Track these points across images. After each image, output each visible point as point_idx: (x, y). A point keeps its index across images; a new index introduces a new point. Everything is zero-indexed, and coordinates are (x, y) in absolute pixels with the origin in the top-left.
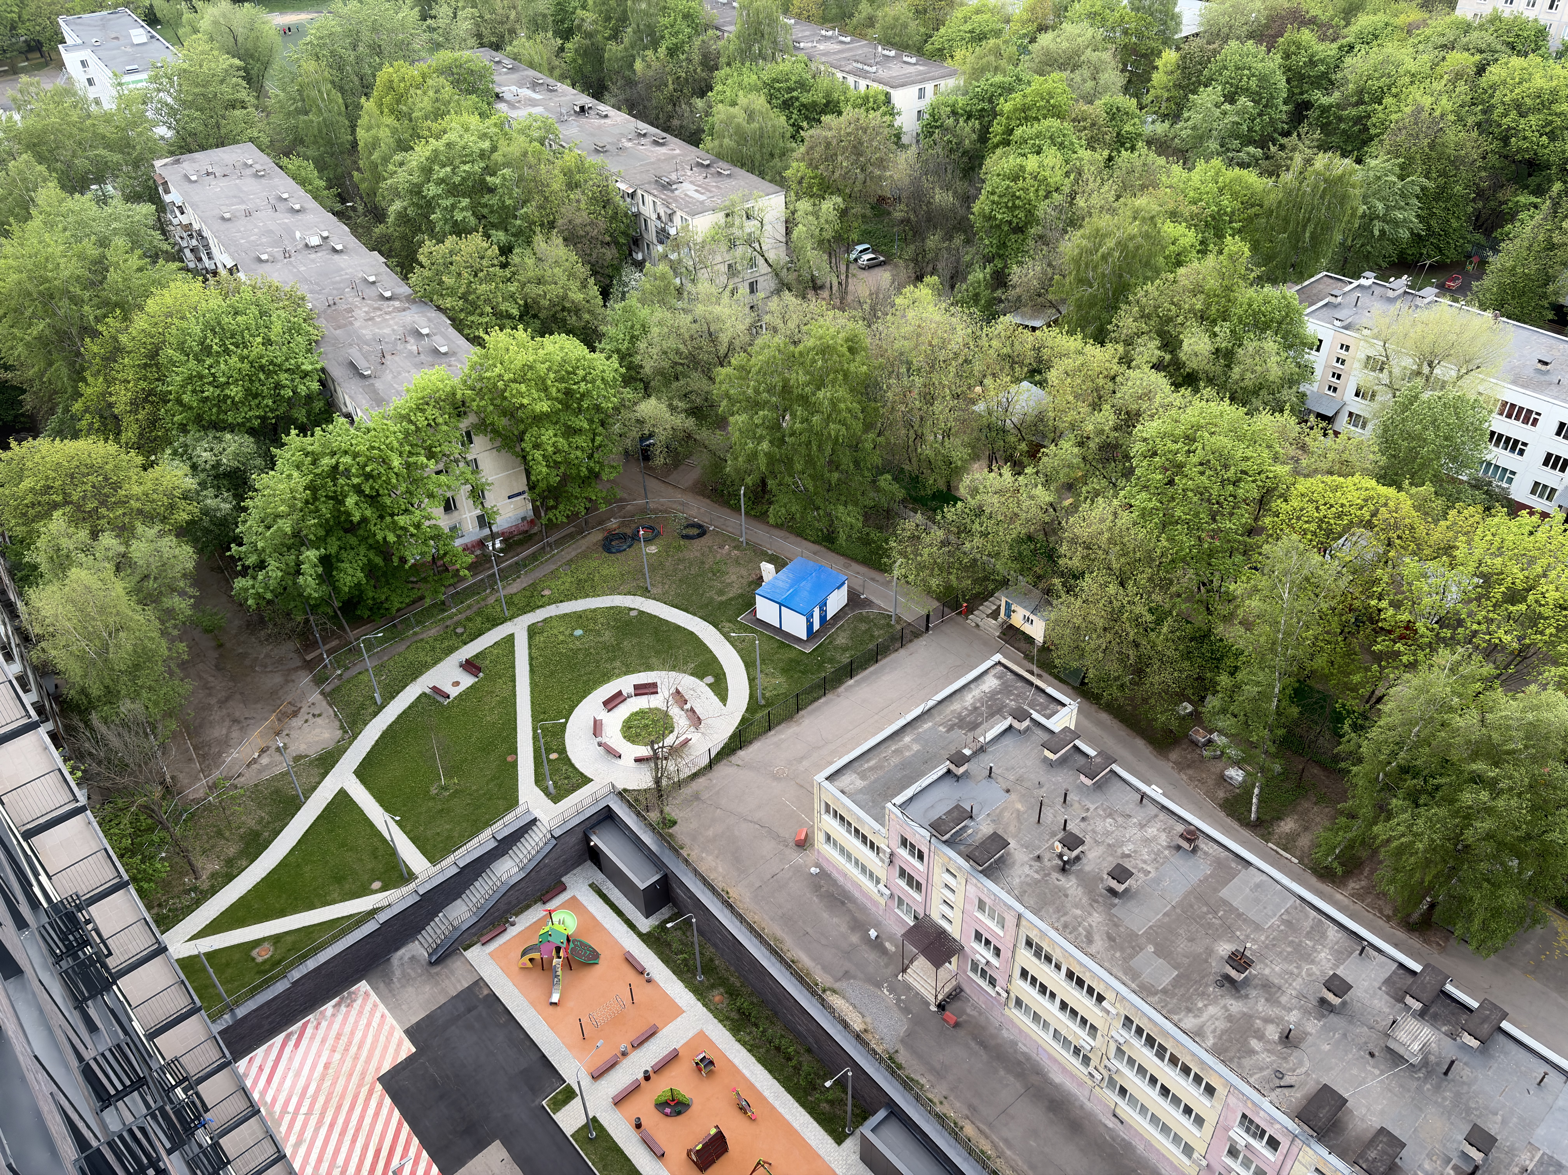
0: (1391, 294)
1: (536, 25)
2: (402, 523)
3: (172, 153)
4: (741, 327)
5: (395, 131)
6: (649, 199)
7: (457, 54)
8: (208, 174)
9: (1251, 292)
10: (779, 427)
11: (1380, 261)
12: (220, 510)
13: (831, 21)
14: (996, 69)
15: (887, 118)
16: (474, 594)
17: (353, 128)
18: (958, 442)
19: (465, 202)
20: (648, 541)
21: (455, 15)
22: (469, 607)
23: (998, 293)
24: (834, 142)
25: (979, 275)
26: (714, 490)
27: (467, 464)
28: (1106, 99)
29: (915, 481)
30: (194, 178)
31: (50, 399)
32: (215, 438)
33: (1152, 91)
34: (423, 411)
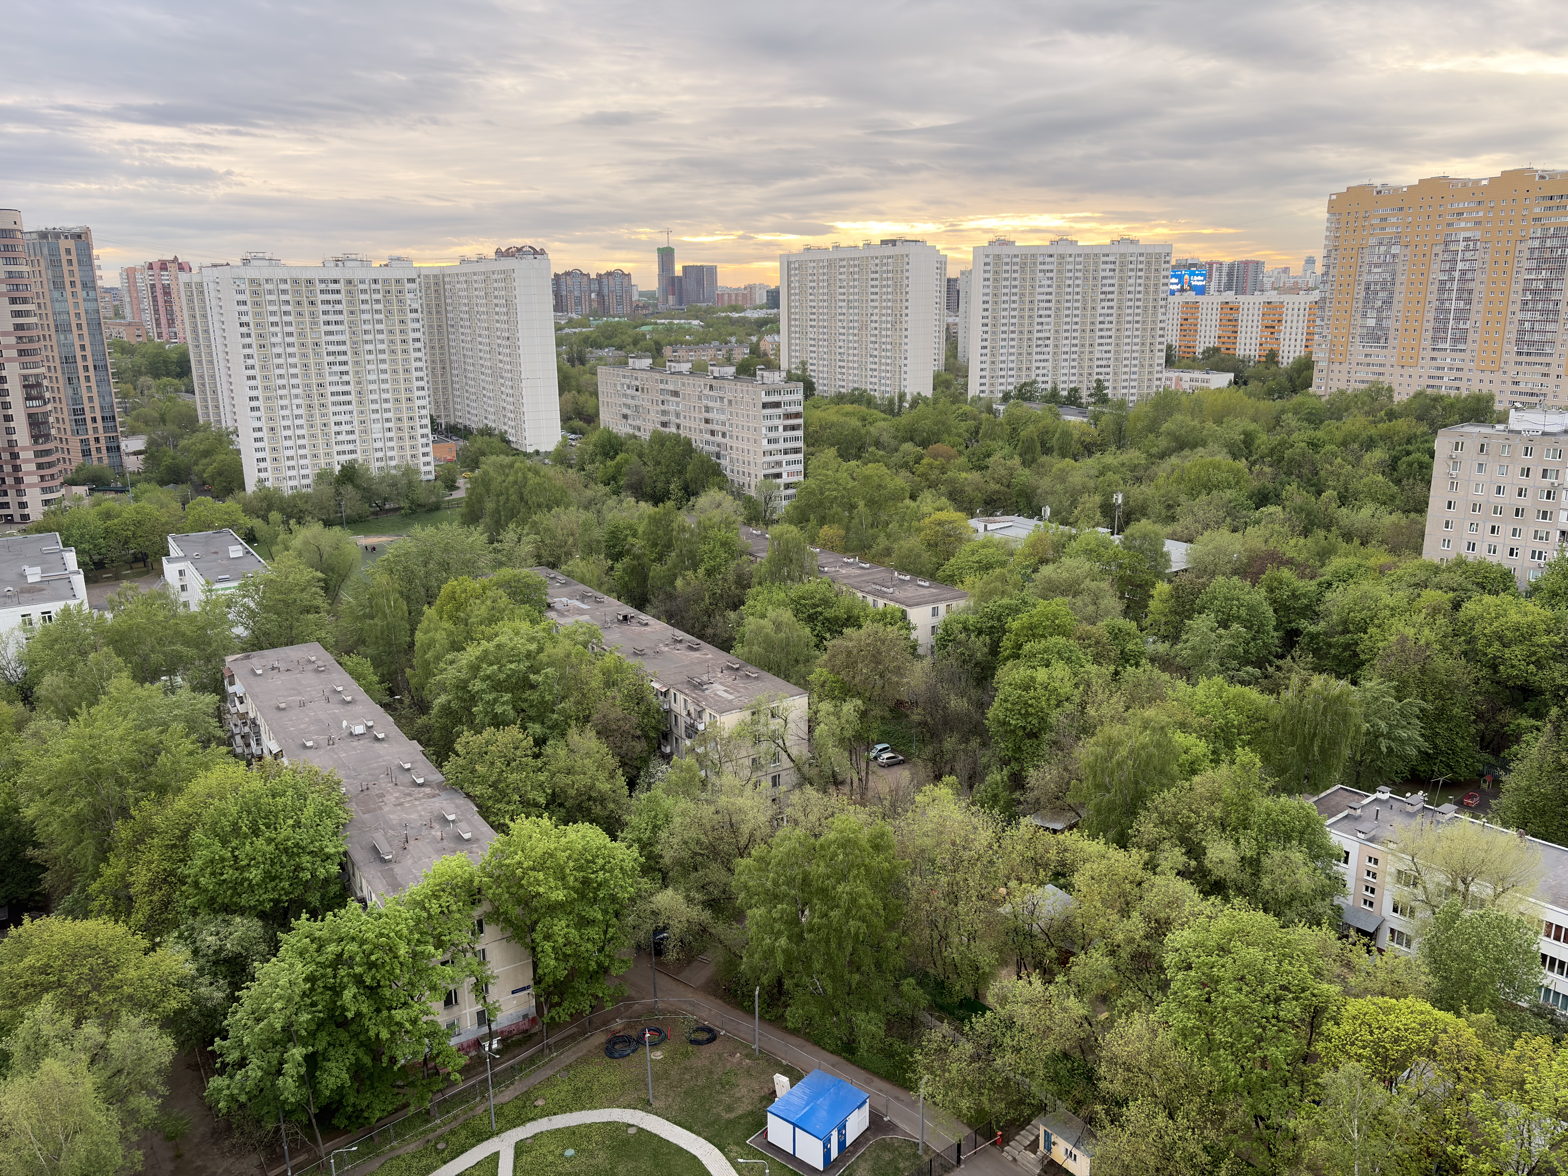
0: (1409, 809)
1: (590, 549)
2: (398, 1018)
3: (244, 650)
4: (763, 819)
5: (450, 634)
6: (681, 697)
7: (516, 571)
8: (273, 669)
9: (1267, 802)
10: (798, 922)
11: (1393, 775)
12: (212, 998)
13: (852, 550)
14: (1003, 593)
15: (904, 632)
16: (462, 1102)
17: (413, 631)
18: (984, 945)
19: (507, 697)
20: (654, 1045)
21: (519, 540)
22: (455, 1118)
23: (1017, 795)
24: (855, 652)
25: (997, 777)
26: (727, 990)
27: (475, 954)
28: (1107, 621)
29: (941, 986)
30: (259, 672)
31: (70, 878)
32: (224, 921)
33: (1150, 616)
34: (438, 898)
